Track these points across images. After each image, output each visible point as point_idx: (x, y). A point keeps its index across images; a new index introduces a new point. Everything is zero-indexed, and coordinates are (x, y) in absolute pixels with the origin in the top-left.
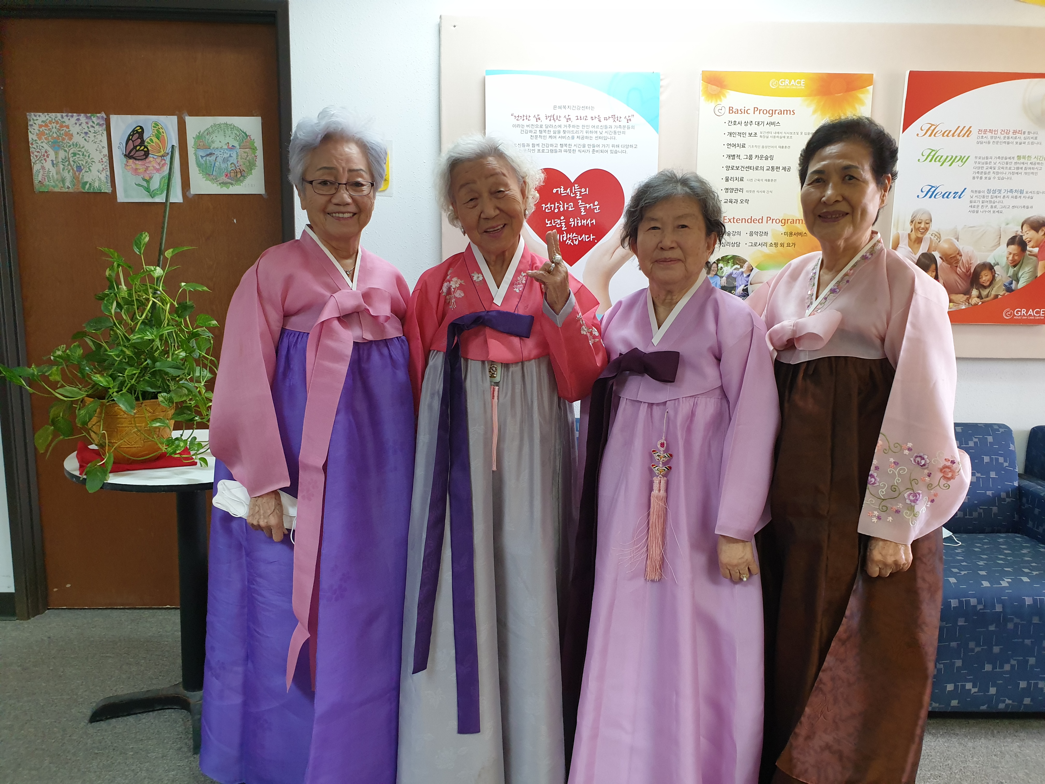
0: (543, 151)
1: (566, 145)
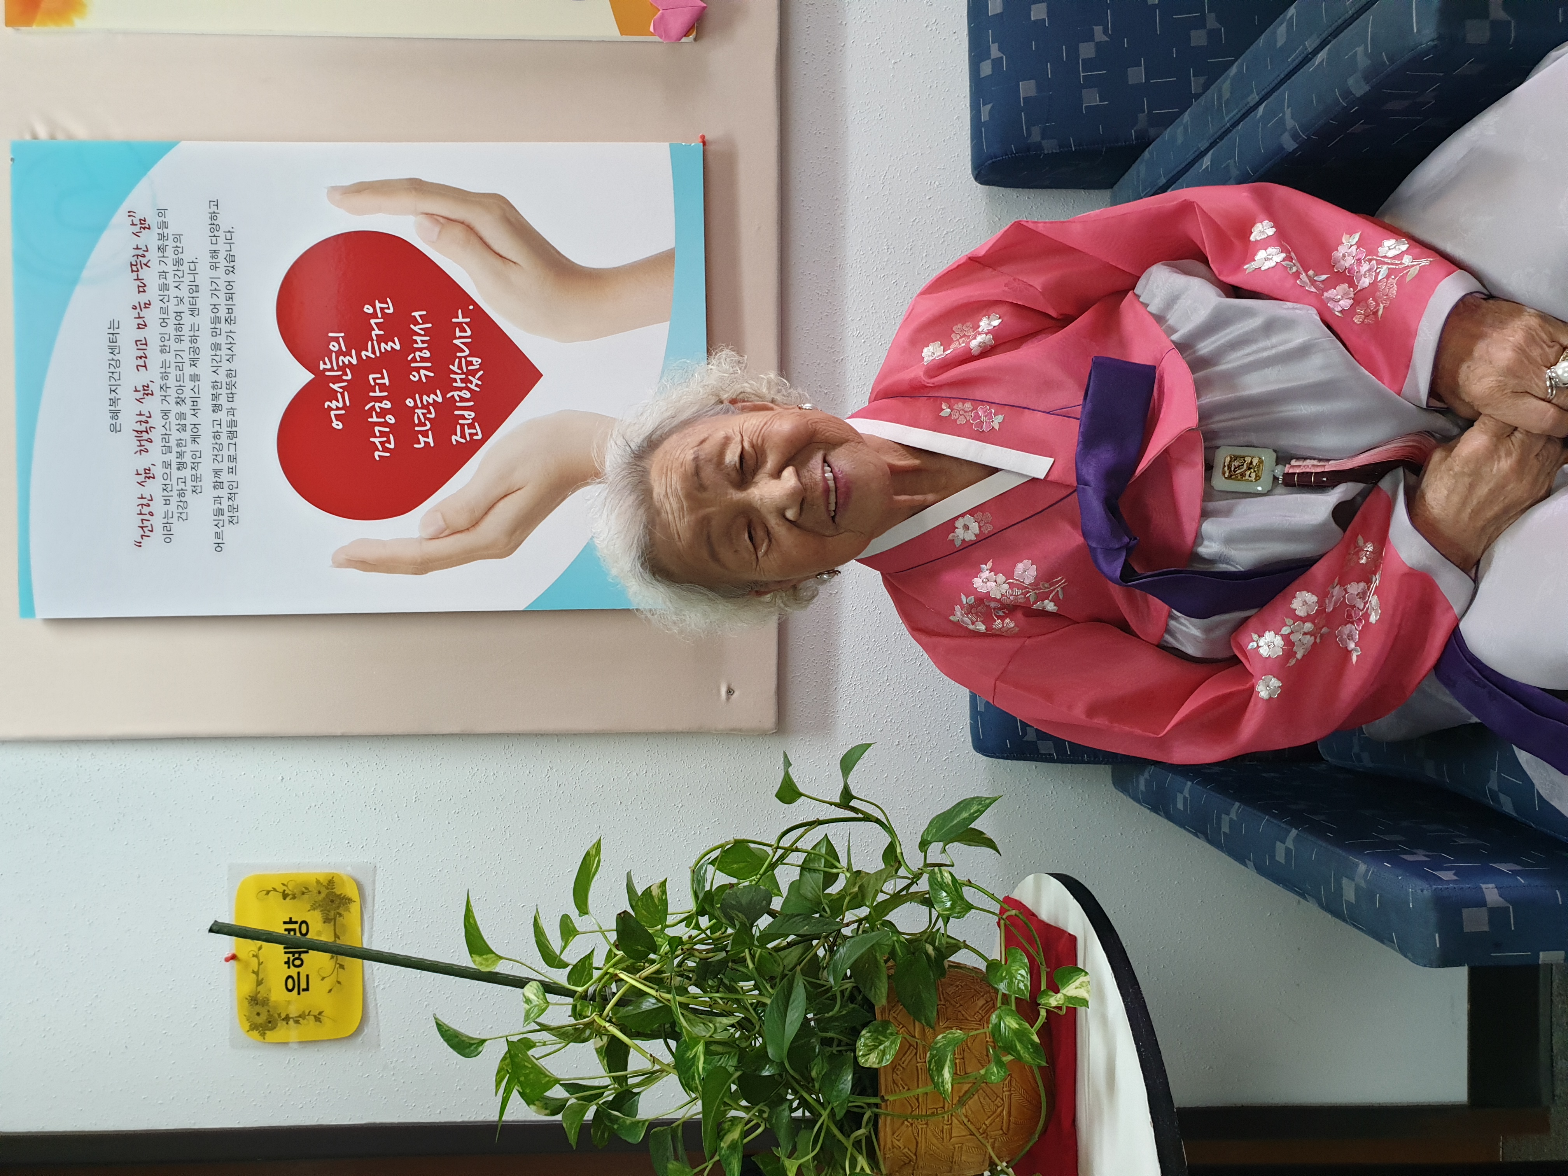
0: (233, 459)
1: (215, 397)
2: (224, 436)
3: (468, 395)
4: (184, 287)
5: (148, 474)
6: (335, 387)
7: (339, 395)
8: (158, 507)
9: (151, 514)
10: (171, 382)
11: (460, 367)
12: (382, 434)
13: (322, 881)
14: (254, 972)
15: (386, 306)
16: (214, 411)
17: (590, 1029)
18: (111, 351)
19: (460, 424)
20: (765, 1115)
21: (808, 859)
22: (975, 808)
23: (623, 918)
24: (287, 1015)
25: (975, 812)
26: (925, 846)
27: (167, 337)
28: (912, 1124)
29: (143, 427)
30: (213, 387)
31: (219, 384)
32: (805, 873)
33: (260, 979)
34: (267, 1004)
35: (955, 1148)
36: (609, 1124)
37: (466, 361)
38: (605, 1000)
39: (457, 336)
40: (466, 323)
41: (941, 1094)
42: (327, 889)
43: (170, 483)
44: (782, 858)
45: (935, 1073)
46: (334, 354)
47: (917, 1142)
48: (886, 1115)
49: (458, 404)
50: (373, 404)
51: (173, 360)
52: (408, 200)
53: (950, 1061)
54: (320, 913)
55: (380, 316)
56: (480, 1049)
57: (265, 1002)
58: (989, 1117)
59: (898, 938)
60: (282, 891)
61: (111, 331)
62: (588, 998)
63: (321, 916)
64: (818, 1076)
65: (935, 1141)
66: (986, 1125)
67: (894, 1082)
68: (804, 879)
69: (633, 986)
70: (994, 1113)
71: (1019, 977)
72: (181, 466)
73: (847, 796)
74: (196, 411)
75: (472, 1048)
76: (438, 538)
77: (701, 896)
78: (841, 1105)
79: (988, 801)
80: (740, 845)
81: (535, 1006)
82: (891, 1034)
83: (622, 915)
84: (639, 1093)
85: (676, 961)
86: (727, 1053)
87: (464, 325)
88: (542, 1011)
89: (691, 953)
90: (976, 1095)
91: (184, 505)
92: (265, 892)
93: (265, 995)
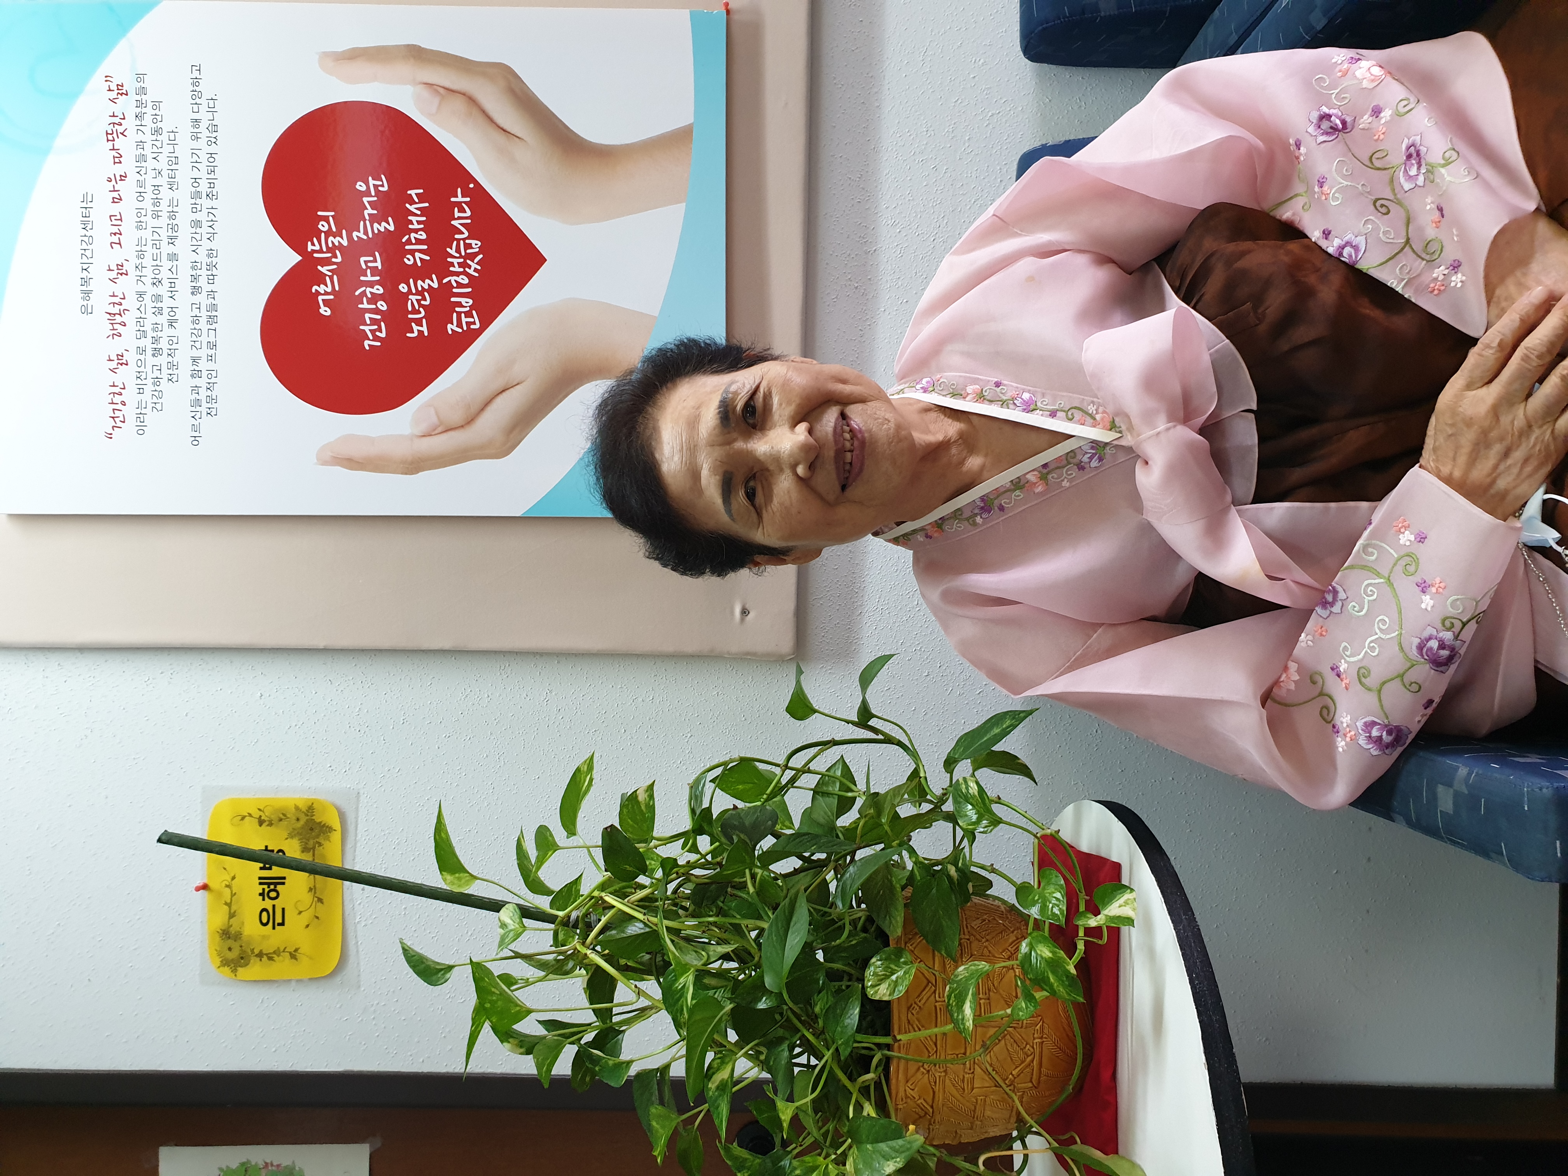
0: (213, 346)
1: (195, 278)
2: (203, 320)
3: (466, 281)
4: (163, 158)
5: (121, 362)
6: (324, 270)
7: (327, 278)
8: (131, 396)
9: (123, 403)
10: (148, 261)
11: (458, 250)
12: (374, 322)
13: (300, 806)
14: (226, 904)
15: (380, 183)
16: (193, 293)
17: (573, 959)
18: (83, 227)
19: (457, 312)
20: (762, 1057)
21: (821, 782)
22: (1006, 724)
23: (609, 833)
24: (261, 951)
25: (1004, 730)
26: (950, 764)
27: (143, 212)
29: (116, 310)
30: (193, 268)
31: (199, 265)
32: (817, 796)
33: (233, 911)
34: (240, 939)
35: (977, 1100)
36: (590, 1066)
37: (465, 244)
38: (589, 927)
39: (456, 217)
40: (465, 202)
41: (961, 1032)
42: (307, 816)
43: (145, 370)
44: (792, 780)
45: (954, 1009)
46: (323, 235)
47: (934, 1092)
48: (899, 1058)
49: (455, 290)
50: (364, 288)
51: (150, 238)
52: (405, 69)
53: (972, 994)
54: (298, 842)
55: (373, 193)
56: (448, 976)
57: (238, 936)
58: (1017, 1067)
59: (918, 863)
60: (258, 817)
61: (84, 205)
62: (571, 925)
63: (298, 845)
64: (822, 1011)
65: (954, 1092)
66: (1013, 1075)
67: (909, 1022)
68: (816, 802)
69: (620, 910)
70: (1023, 1062)
71: (1054, 901)
72: (157, 352)
73: (865, 716)
74: (173, 293)
75: (440, 975)
76: (431, 435)
77: (698, 812)
78: (846, 1043)
79: (1022, 715)
80: (746, 763)
81: (511, 930)
82: (905, 963)
83: (609, 830)
84: (624, 1031)
85: (671, 887)
86: (722, 987)
87: (463, 204)
88: (518, 936)
89: (688, 878)
90: (1003, 1042)
91: (158, 394)
92: (240, 818)
93: (238, 929)
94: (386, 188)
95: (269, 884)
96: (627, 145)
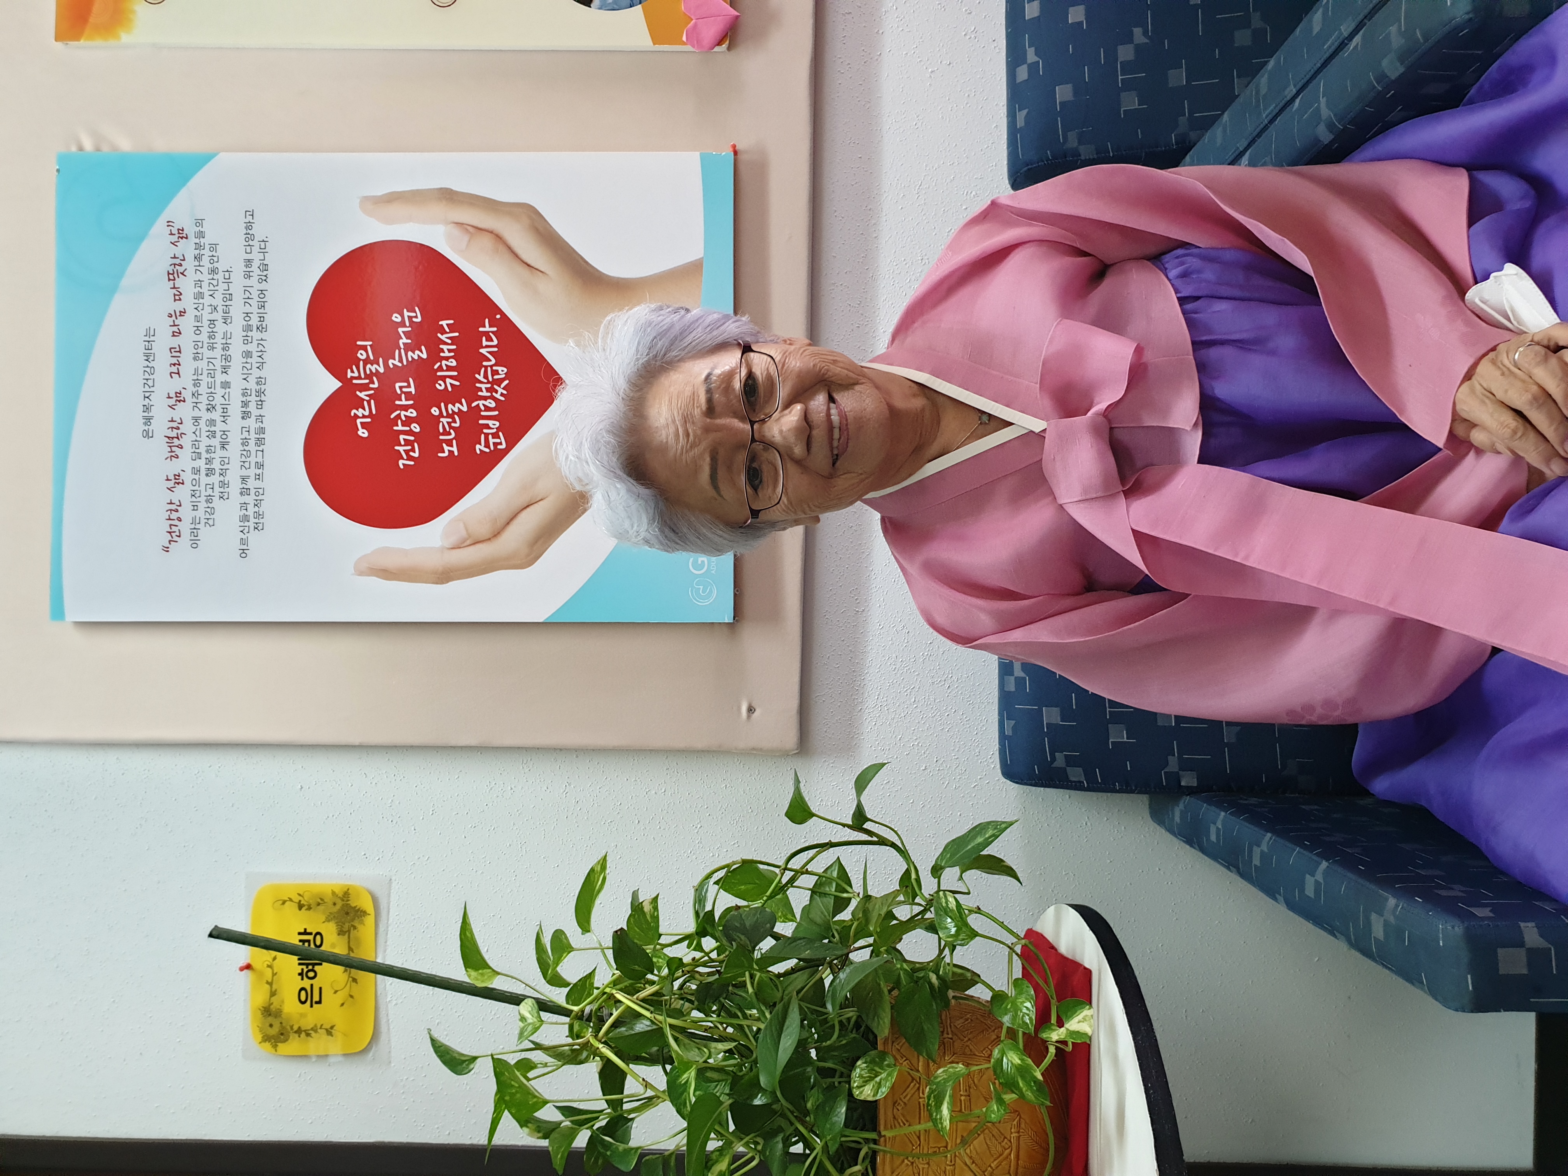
0: (260, 466)
1: (245, 404)
2: (252, 442)
3: (493, 404)
4: (218, 295)
5: (178, 480)
6: (362, 395)
7: (365, 403)
8: (185, 512)
9: (179, 519)
11: (486, 377)
12: (408, 442)
13: (337, 891)
14: (267, 983)
15: (414, 314)
16: (243, 418)
17: (587, 1050)
18: (146, 358)
19: (485, 434)
20: (760, 1148)
21: (819, 881)
22: (990, 832)
23: (620, 936)
24: (299, 1028)
25: (990, 837)
26: (939, 871)
27: (200, 344)
28: (912, 1163)
29: (174, 434)
30: (243, 395)
31: (249, 392)
32: (815, 896)
33: (273, 990)
34: (280, 1016)
37: (492, 370)
38: (602, 1021)
39: (484, 345)
40: (492, 332)
41: (939, 1131)
42: (343, 900)
43: (199, 489)
44: (792, 880)
45: (933, 1109)
46: (361, 363)
48: (884, 1151)
49: (483, 413)
50: (398, 412)
51: (205, 367)
52: (439, 209)
53: (950, 1096)
54: (335, 925)
55: (408, 324)
56: (472, 1066)
57: (278, 1014)
58: (995, 1160)
59: (902, 965)
60: (297, 901)
61: (147, 338)
62: (584, 1019)
63: (335, 928)
64: (813, 1107)
66: (992, 1168)
67: (894, 1118)
68: (814, 903)
69: (629, 1007)
70: (1001, 1155)
71: (1025, 1010)
72: (210, 472)
73: (860, 819)
74: (226, 418)
75: (464, 1065)
76: (460, 548)
77: (702, 915)
78: (834, 1139)
79: (1003, 826)
80: (748, 865)
81: (529, 1024)
82: (889, 1066)
83: (619, 933)
84: (633, 1119)
85: (677, 984)
86: (723, 1080)
87: (491, 334)
88: (536, 1029)
89: (692, 975)
90: (982, 1136)
91: (211, 511)
92: (281, 902)
93: (279, 1007)
94: (419, 320)
95: (307, 965)
96: (642, 278)
